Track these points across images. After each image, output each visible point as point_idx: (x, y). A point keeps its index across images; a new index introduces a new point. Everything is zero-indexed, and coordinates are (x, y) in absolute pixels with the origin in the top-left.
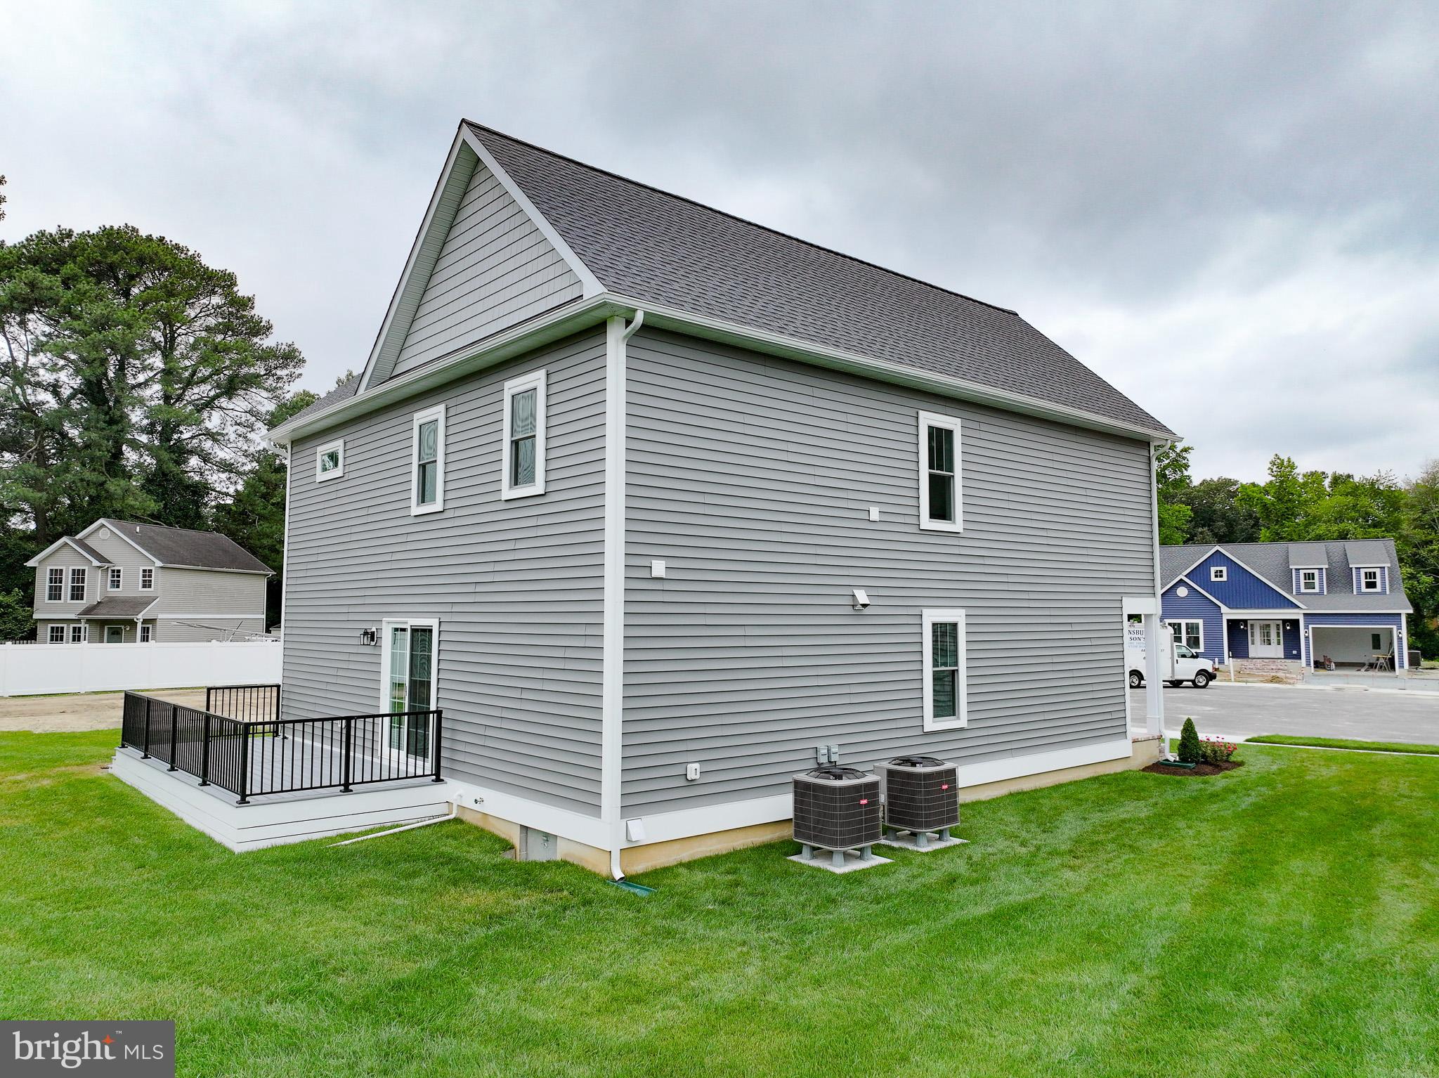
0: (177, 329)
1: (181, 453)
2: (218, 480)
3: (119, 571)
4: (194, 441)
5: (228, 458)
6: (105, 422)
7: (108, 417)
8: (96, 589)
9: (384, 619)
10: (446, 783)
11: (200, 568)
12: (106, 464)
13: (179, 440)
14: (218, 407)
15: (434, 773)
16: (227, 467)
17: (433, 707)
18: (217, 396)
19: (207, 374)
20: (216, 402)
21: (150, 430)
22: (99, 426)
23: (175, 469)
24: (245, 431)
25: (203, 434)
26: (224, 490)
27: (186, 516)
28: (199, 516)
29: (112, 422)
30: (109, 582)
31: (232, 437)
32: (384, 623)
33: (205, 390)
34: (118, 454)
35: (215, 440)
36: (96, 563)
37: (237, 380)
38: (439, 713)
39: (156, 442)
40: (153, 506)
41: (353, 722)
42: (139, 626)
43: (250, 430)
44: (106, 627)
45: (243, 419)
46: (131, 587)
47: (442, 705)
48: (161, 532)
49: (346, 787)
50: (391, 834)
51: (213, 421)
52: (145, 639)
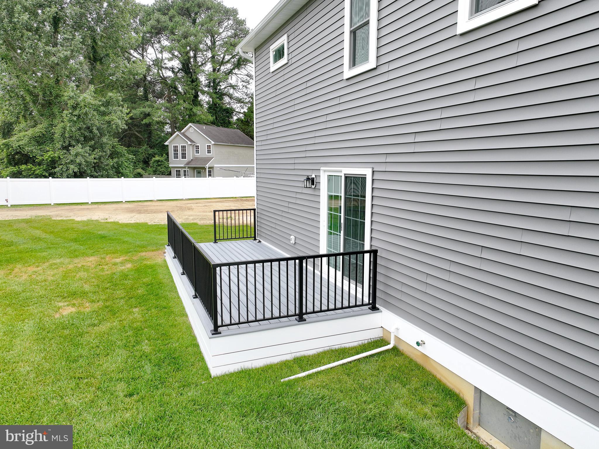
0: (216, 38)
1: (221, 95)
2: (236, 106)
3: (198, 146)
4: (226, 90)
5: (239, 96)
6: (190, 81)
7: (191, 79)
8: (190, 154)
9: (321, 168)
10: (381, 312)
11: (229, 144)
12: (192, 101)
13: (220, 89)
14: (234, 74)
15: (371, 302)
16: (239, 101)
17: (367, 247)
18: (234, 69)
19: (229, 58)
20: (233, 71)
21: (208, 86)
22: (188, 83)
23: (219, 102)
24: (246, 84)
25: (229, 86)
26: (239, 111)
27: (225, 123)
28: (230, 123)
29: (193, 81)
30: (195, 151)
31: (241, 87)
32: (322, 172)
33: (229, 66)
34: (196, 96)
35: (234, 89)
36: (189, 143)
37: (241, 60)
38: (374, 253)
39: (211, 90)
40: (211, 118)
41: (304, 261)
42: (207, 170)
43: (248, 84)
44: (195, 170)
45: (245, 79)
46: (203, 153)
47: (377, 245)
48: (214, 129)
49: (301, 317)
50: (340, 365)
51: (233, 80)
52: (210, 175)
